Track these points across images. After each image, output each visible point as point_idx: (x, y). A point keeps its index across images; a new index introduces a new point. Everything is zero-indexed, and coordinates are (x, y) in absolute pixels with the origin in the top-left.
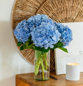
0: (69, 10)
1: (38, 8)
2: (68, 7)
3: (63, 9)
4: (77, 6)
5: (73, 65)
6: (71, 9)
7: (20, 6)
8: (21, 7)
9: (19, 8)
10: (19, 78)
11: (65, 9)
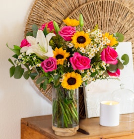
0: (105, 25)
1: (60, 23)
2: (104, 21)
3: (96, 23)
4: (117, 20)
5: (111, 104)
6: (108, 24)
7: (35, 20)
8: (37, 21)
9: (34, 22)
10: (25, 124)
11: (99, 23)
